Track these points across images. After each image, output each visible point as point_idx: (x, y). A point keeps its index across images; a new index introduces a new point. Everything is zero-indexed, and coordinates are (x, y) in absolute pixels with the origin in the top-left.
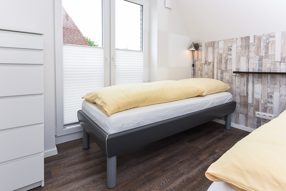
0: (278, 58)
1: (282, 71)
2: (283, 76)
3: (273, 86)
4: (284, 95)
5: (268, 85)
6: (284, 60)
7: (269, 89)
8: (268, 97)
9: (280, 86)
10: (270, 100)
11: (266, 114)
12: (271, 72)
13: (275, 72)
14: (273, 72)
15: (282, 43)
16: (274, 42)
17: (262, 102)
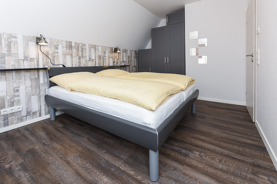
0: (21, 57)
1: (26, 68)
2: (27, 72)
3: (19, 81)
4: (29, 87)
5: (14, 81)
6: (27, 58)
7: (15, 84)
8: (15, 92)
9: (25, 80)
10: (16, 94)
11: (14, 107)
12: (16, 68)
13: (19, 68)
14: (18, 68)
15: (24, 44)
16: (16, 43)
17: (8, 98)
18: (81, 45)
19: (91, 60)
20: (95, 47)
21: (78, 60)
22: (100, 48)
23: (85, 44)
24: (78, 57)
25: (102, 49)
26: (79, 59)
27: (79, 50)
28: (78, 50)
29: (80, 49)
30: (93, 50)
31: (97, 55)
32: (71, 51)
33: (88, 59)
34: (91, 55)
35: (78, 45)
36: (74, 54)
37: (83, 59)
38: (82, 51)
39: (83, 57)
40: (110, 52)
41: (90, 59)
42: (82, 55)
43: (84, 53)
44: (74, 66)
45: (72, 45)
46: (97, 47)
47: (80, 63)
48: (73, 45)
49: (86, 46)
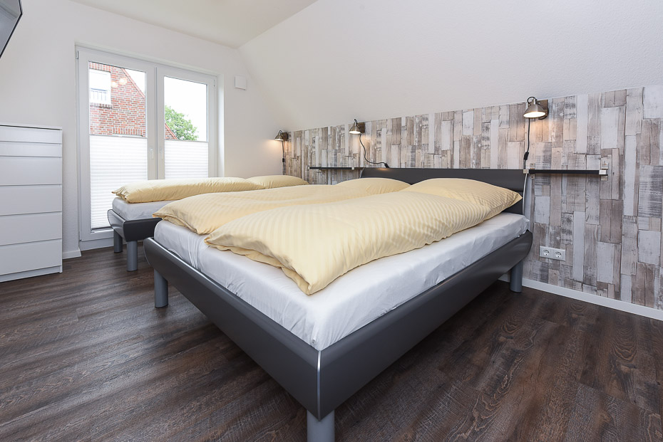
18: (417, 121)
19: (440, 152)
20: (452, 118)
21: (410, 154)
22: (468, 118)
23: (426, 116)
24: (410, 147)
25: (476, 119)
26: (412, 152)
27: (413, 132)
28: (411, 132)
29: (415, 129)
30: (446, 126)
31: (457, 139)
32: (399, 135)
33: (431, 150)
34: (440, 139)
35: (412, 121)
36: (404, 142)
37: (420, 150)
38: (420, 134)
39: (420, 146)
40: (509, 122)
41: (437, 149)
42: (419, 141)
43: (423, 137)
44: (403, 166)
45: (401, 124)
46: (457, 117)
47: (414, 159)
48: (403, 124)
49: (430, 119)
